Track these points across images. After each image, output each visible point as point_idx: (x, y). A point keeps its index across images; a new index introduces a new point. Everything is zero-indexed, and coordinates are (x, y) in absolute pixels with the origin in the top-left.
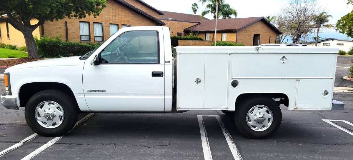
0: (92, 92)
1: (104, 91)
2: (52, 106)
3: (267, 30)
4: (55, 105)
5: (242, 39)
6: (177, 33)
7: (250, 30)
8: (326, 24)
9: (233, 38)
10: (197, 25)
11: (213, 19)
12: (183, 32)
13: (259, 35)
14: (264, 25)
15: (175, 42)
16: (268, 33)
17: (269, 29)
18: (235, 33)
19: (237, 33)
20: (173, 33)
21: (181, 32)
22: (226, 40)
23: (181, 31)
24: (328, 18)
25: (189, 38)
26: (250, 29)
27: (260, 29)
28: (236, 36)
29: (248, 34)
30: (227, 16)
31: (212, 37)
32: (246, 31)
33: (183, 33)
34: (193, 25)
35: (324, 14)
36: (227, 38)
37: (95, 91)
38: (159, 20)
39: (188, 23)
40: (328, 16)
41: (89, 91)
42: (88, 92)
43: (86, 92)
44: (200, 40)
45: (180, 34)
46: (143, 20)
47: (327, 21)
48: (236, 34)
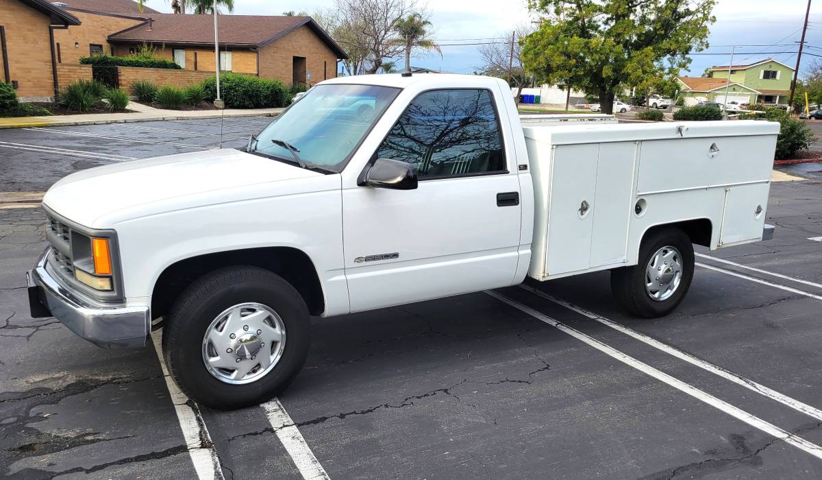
0: (364, 263)
1: (396, 255)
2: (252, 316)
3: (317, 48)
4: (260, 312)
5: (270, 68)
6: (91, 45)
7: (284, 47)
8: (420, 38)
9: (249, 65)
10: (142, 25)
11: (172, 11)
12: (108, 44)
13: (304, 58)
14: (311, 35)
15: (107, 71)
16: (322, 54)
17: (322, 46)
18: (254, 52)
19: (257, 52)
20: (77, 44)
21: (100, 44)
22: (230, 70)
23: (102, 40)
24: (425, 28)
25: (144, 63)
26: (284, 43)
27: (305, 45)
28: (255, 60)
29: (281, 57)
30: (206, 6)
31: (193, 59)
32: (276, 47)
33: (106, 46)
34: (132, 26)
35: (417, 19)
36: (233, 64)
37: (374, 258)
38: (61, 9)
39: (118, 19)
40: (425, 23)
41: (359, 260)
42: (357, 264)
43: (350, 263)
44: (172, 68)
45: (99, 47)
46: (12, 7)
47: (423, 33)
48: (255, 55)
